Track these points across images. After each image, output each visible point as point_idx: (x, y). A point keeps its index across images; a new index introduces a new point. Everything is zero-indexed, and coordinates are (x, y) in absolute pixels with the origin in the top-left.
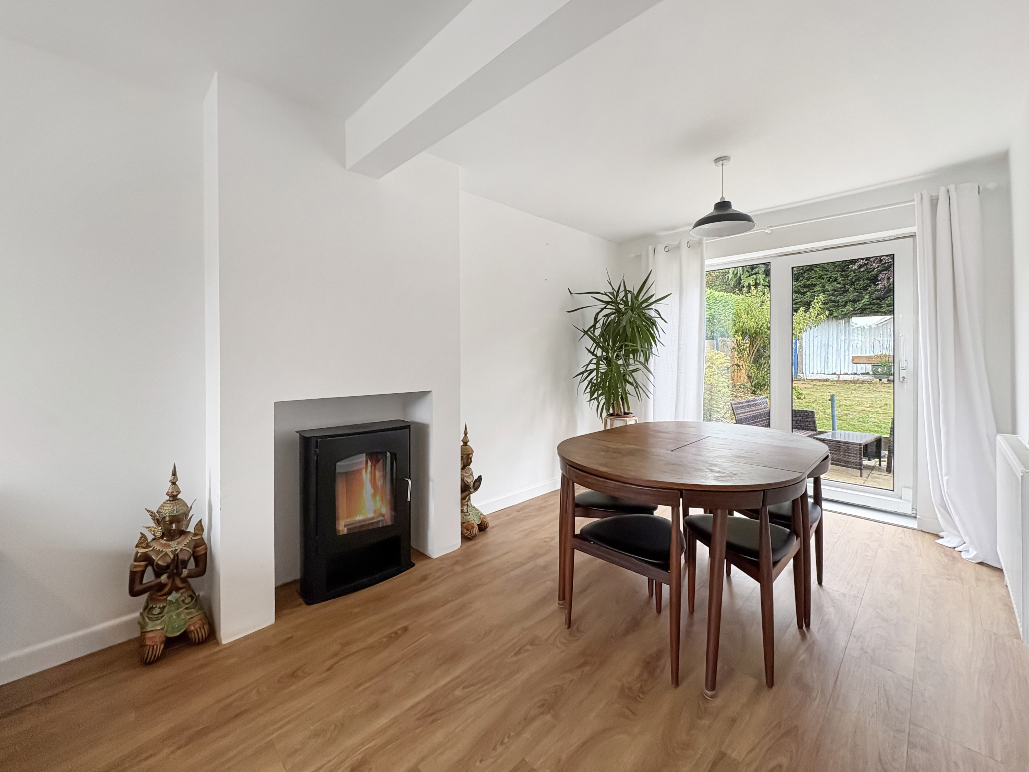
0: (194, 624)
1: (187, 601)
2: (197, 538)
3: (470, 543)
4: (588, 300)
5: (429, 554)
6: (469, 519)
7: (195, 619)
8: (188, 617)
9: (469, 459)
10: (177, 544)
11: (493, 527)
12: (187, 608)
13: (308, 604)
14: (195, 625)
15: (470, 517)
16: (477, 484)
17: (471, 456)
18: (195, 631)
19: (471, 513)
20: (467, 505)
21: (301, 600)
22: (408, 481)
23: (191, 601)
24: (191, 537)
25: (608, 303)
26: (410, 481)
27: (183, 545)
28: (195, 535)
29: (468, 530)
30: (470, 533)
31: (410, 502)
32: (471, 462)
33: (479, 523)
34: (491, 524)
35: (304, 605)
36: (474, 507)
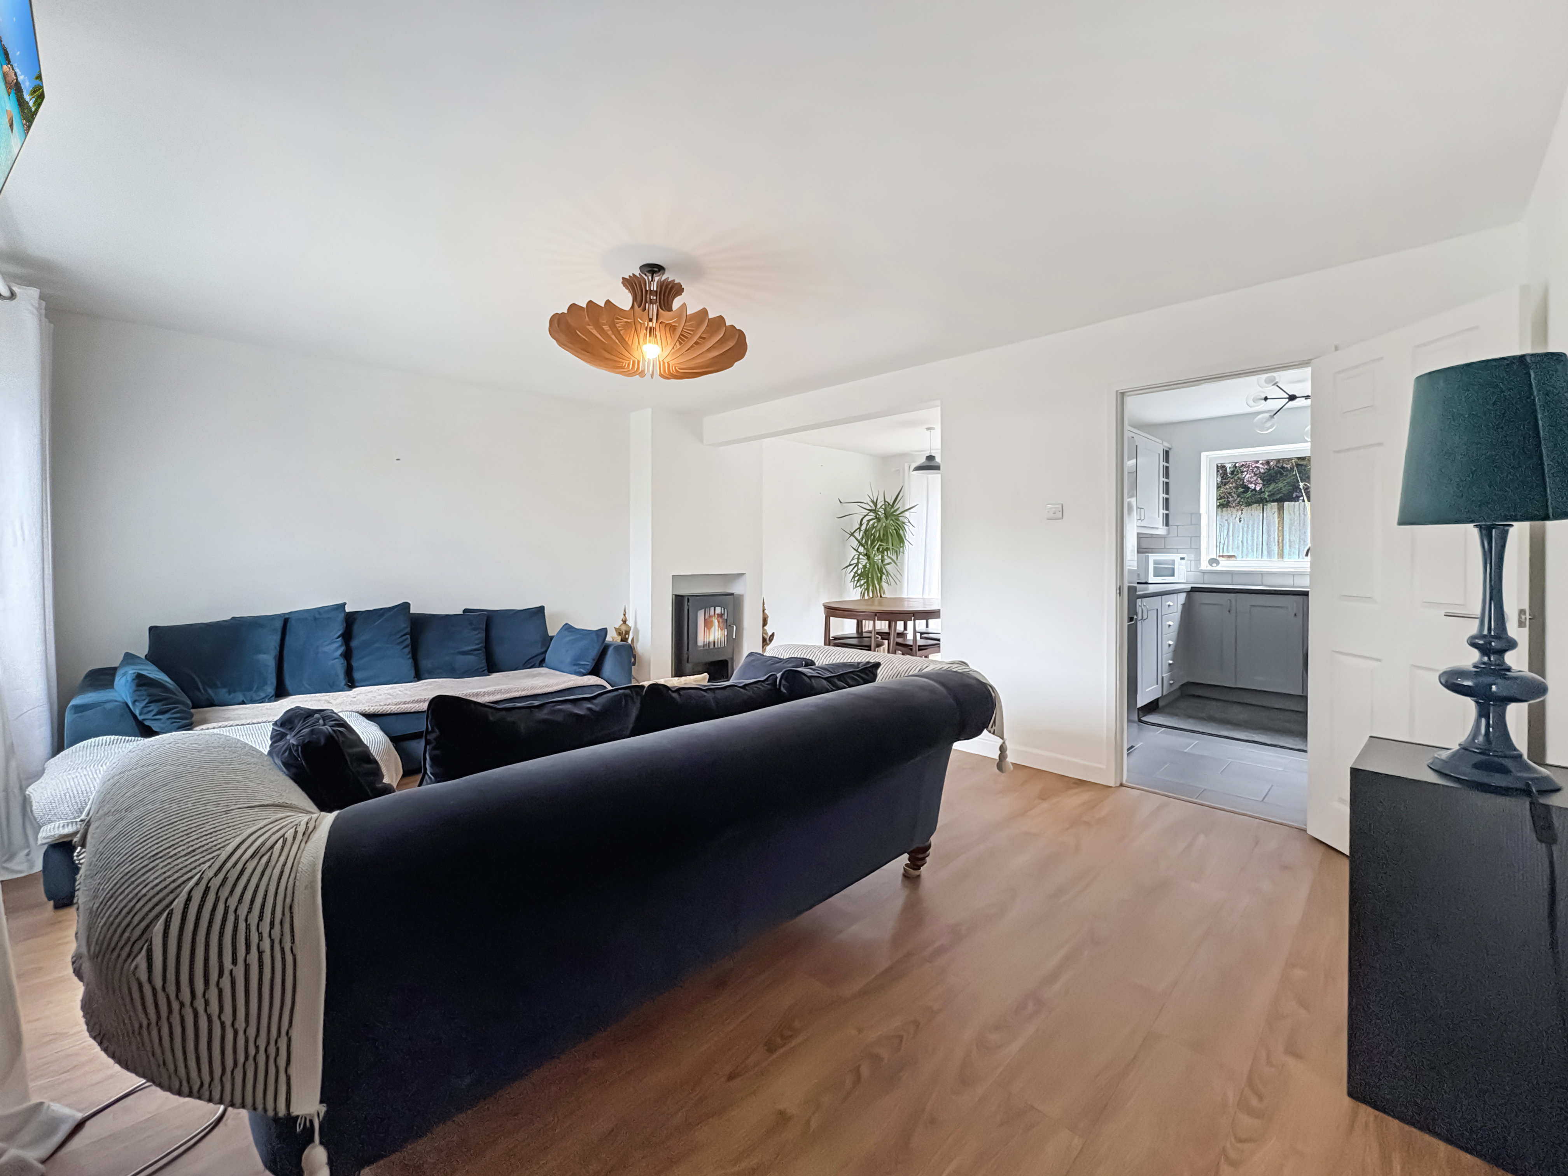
4: (856, 508)
16: (771, 638)
22: (733, 627)
25: (870, 510)
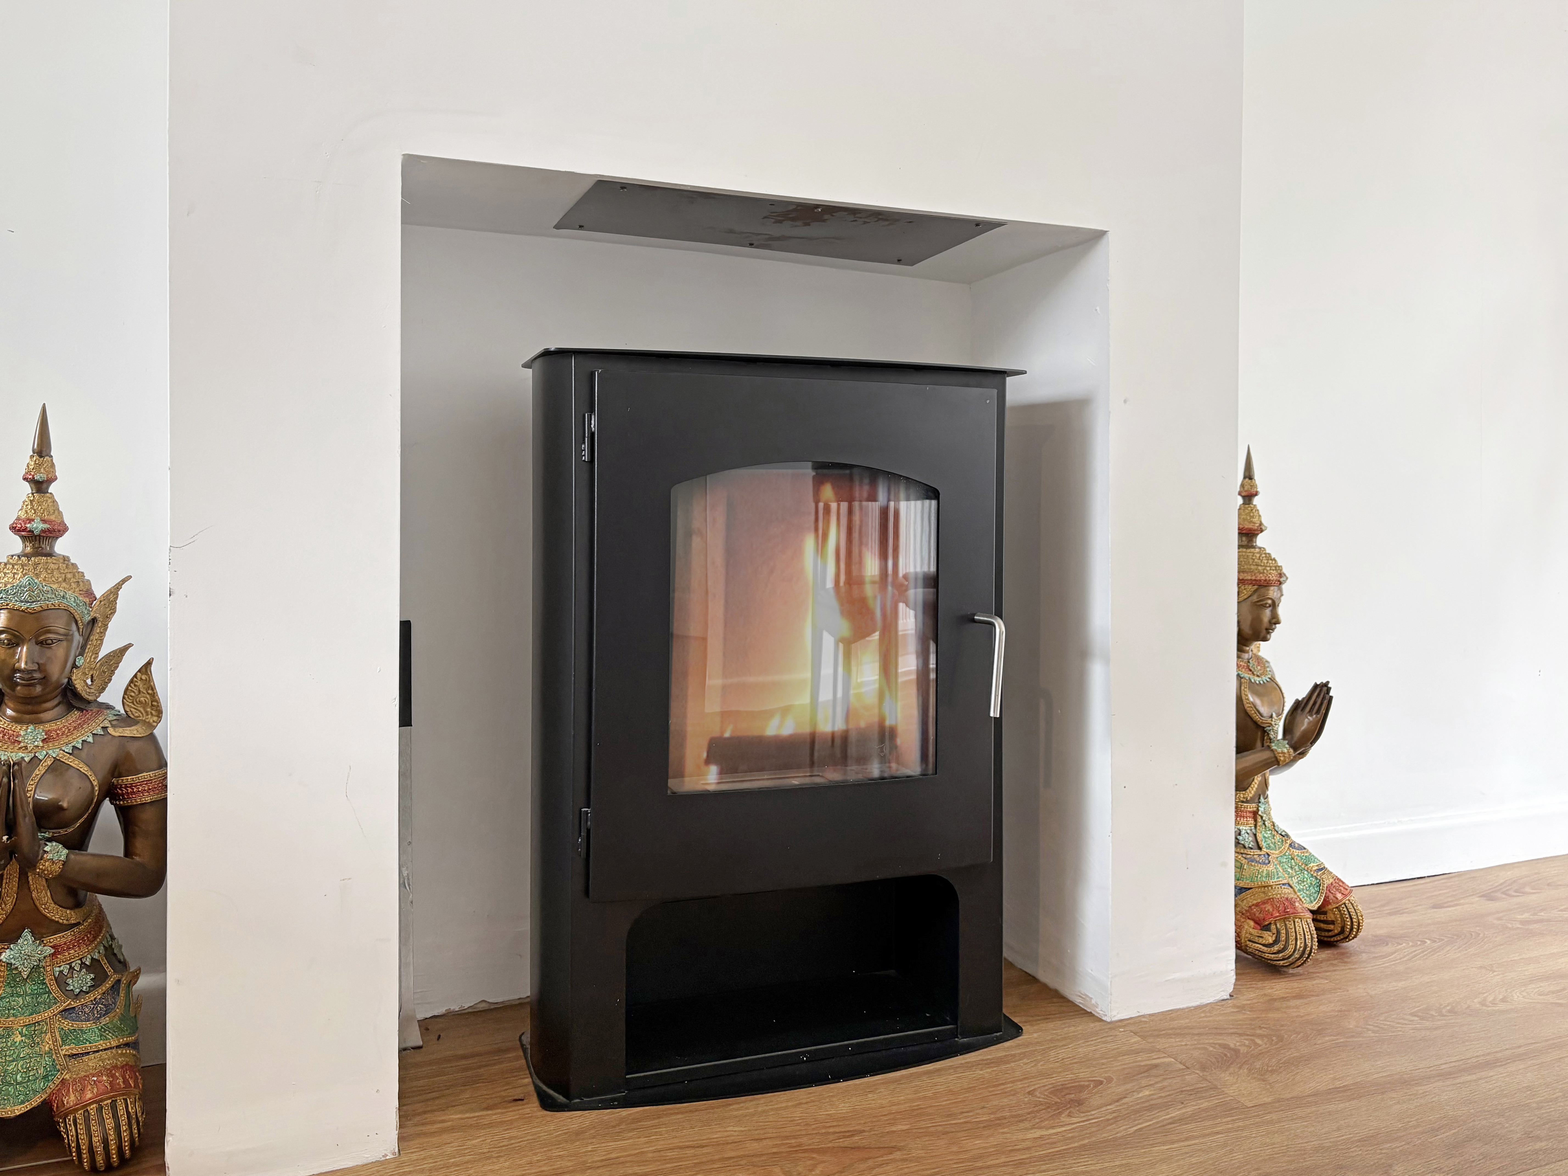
0: (82, 1083)
1: (74, 984)
2: (128, 732)
3: (1278, 987)
5: (1085, 997)
6: (1268, 875)
7: (92, 1062)
8: (65, 1050)
9: (1264, 606)
10: (43, 741)
11: (1380, 941)
12: (67, 1012)
13: (548, 1104)
14: (83, 1090)
15: (1271, 868)
16: (1306, 722)
17: (1273, 592)
18: (79, 1115)
19: (1275, 853)
20: (1255, 814)
21: (526, 1083)
22: (992, 625)
23: (93, 987)
24: (106, 724)
26: (1000, 627)
27: (69, 749)
28: (127, 720)
29: (1267, 928)
30: (1276, 942)
31: (998, 721)
32: (1275, 620)
33: (1315, 906)
34: (1371, 926)
35: (533, 1106)
36: (1285, 836)
